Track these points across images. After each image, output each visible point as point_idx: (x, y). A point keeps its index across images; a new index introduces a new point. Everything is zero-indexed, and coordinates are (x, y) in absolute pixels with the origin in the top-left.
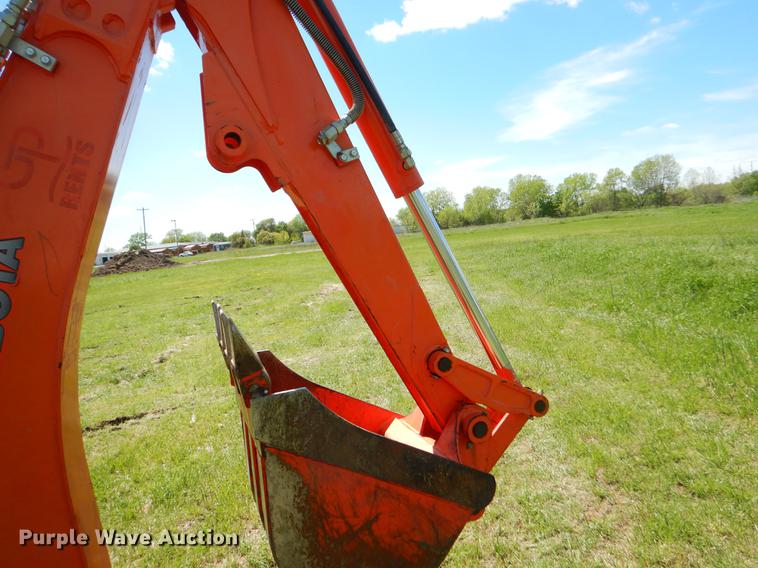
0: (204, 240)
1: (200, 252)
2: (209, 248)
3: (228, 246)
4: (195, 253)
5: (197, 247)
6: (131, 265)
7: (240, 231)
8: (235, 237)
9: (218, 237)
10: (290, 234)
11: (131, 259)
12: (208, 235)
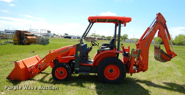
0: (100, 37)
1: (99, 40)
2: (101, 39)
3: (106, 39)
4: (98, 40)
5: (98, 38)
6: (88, 40)
7: (109, 36)
8: (108, 37)
9: (103, 37)
10: (122, 39)
11: (88, 39)
12: (101, 36)
